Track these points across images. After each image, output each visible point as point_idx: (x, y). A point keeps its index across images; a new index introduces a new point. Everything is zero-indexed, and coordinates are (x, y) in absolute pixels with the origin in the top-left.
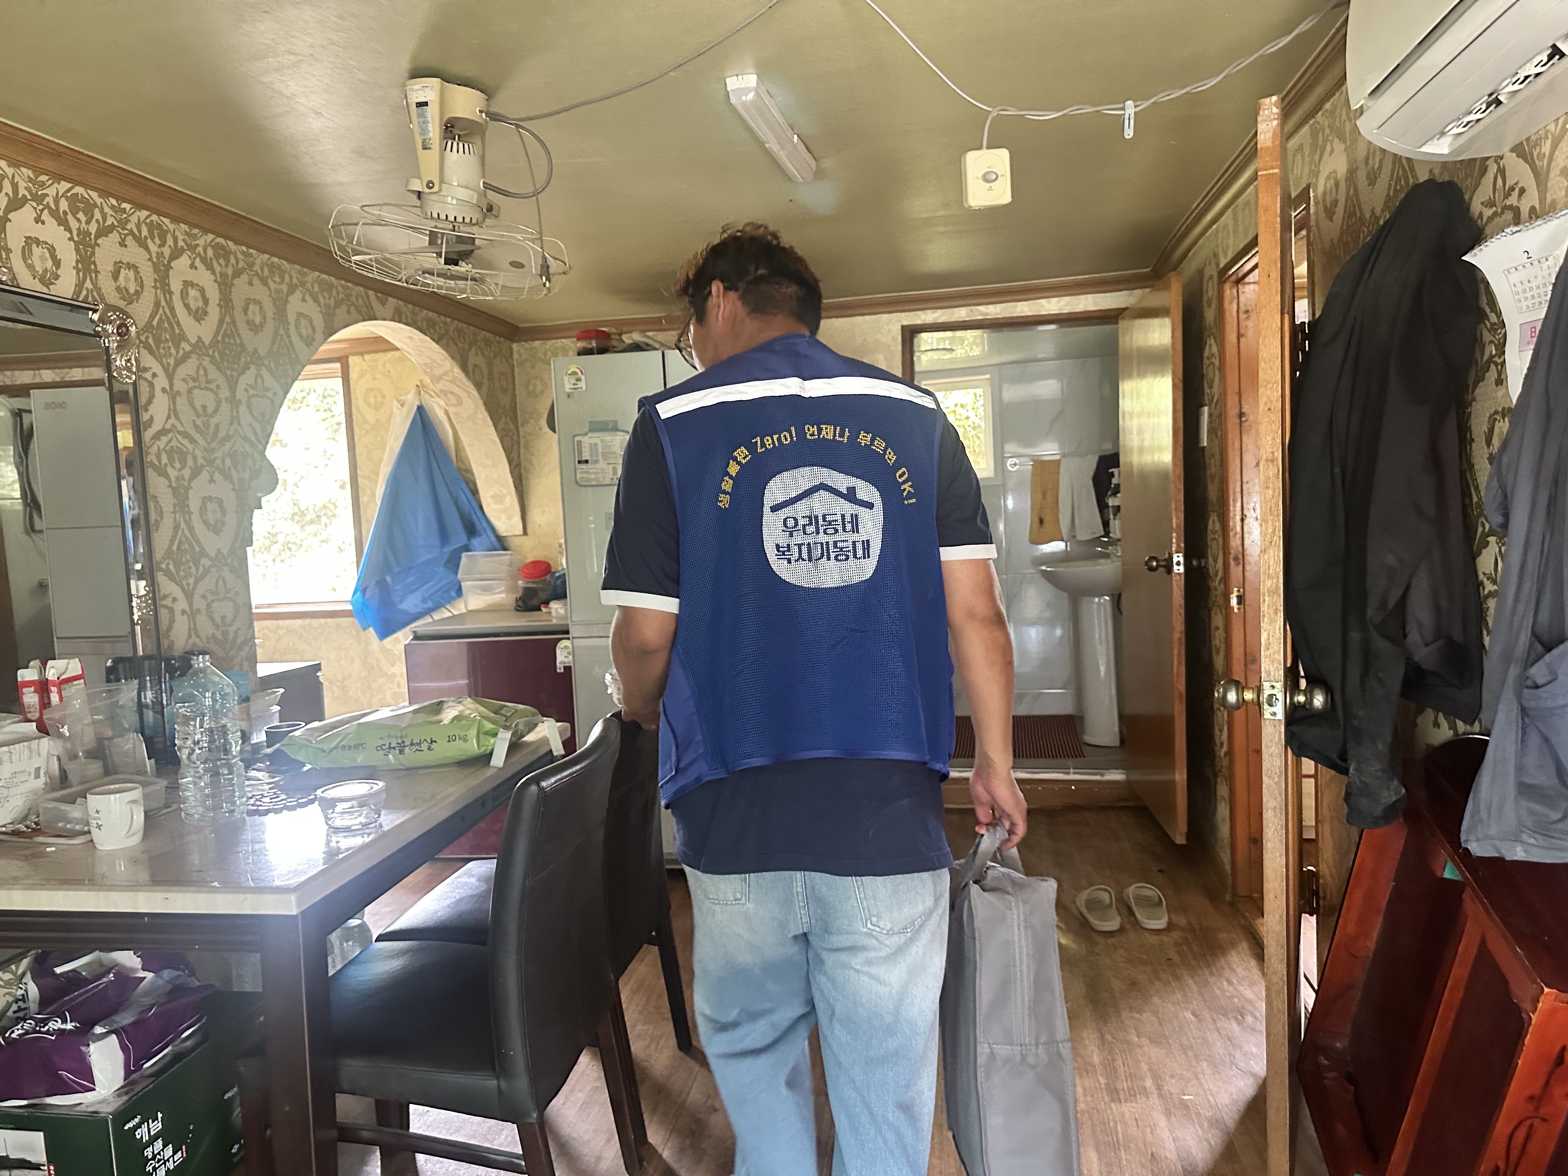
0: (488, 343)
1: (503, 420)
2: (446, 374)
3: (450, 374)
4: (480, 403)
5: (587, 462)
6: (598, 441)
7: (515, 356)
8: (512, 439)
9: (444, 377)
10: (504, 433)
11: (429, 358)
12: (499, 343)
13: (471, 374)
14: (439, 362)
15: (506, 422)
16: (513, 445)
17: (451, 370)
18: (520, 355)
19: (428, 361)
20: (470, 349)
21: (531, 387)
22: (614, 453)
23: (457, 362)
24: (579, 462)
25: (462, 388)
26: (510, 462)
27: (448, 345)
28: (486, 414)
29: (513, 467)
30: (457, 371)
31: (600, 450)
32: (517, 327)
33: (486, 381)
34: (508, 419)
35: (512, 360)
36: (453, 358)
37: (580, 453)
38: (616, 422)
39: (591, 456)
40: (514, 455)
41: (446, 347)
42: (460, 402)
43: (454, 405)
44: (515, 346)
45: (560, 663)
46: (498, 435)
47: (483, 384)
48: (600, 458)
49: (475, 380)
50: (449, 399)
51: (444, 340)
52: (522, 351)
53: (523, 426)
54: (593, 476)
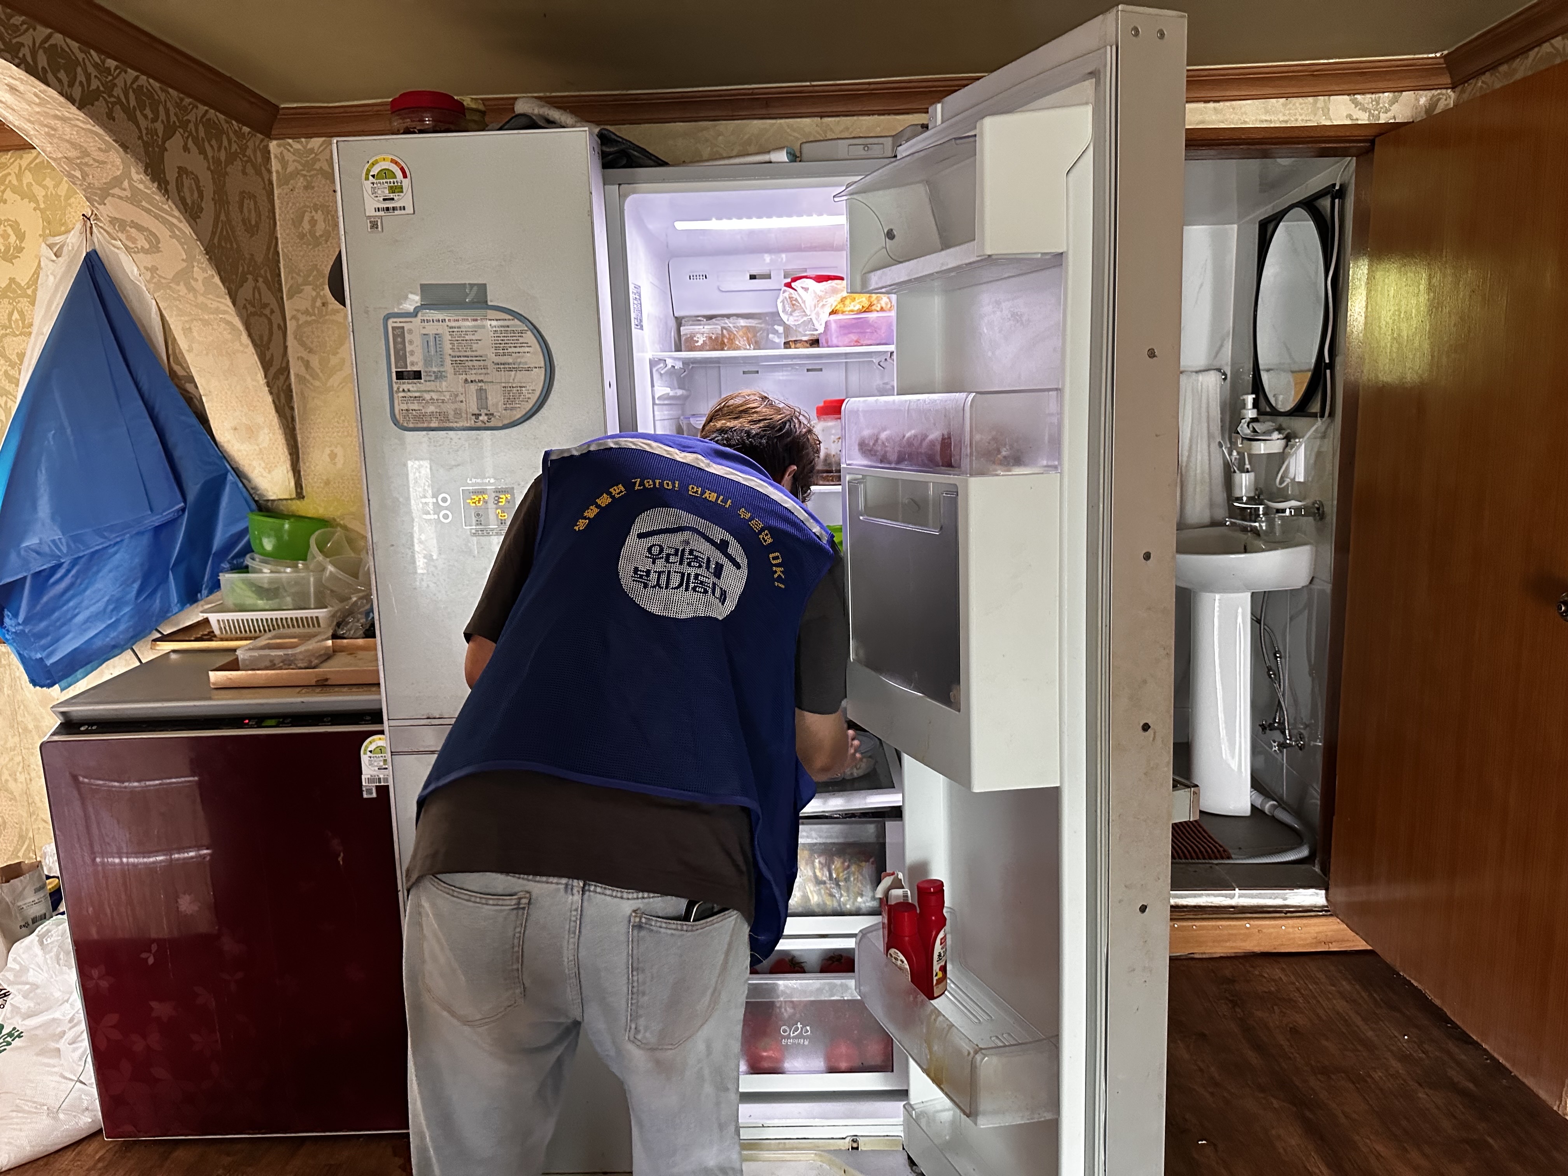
0: (214, 131)
1: (250, 283)
2: (117, 182)
3: (126, 184)
4: (199, 249)
5: (417, 375)
6: (442, 329)
7: (275, 165)
8: (270, 321)
9: (116, 191)
10: (251, 309)
11: (73, 145)
12: (240, 135)
13: (172, 187)
14: (96, 154)
15: (256, 288)
16: (271, 333)
17: (127, 175)
18: (284, 165)
19: (73, 154)
20: (168, 136)
21: (306, 226)
22: (479, 358)
23: (138, 159)
24: (400, 376)
25: (156, 217)
26: (266, 365)
27: (111, 117)
28: (211, 272)
29: (271, 376)
30: (138, 177)
31: (447, 346)
32: (276, 107)
33: (208, 207)
34: (261, 283)
35: (270, 172)
36: (124, 147)
37: (401, 356)
38: (482, 288)
39: (427, 362)
40: (275, 350)
41: (106, 120)
42: (154, 247)
43: (143, 250)
44: (273, 145)
45: (369, 780)
46: (240, 314)
47: (201, 210)
48: (448, 367)
49: (183, 200)
50: (134, 240)
51: (101, 106)
52: (289, 157)
53: (290, 297)
54: (432, 408)
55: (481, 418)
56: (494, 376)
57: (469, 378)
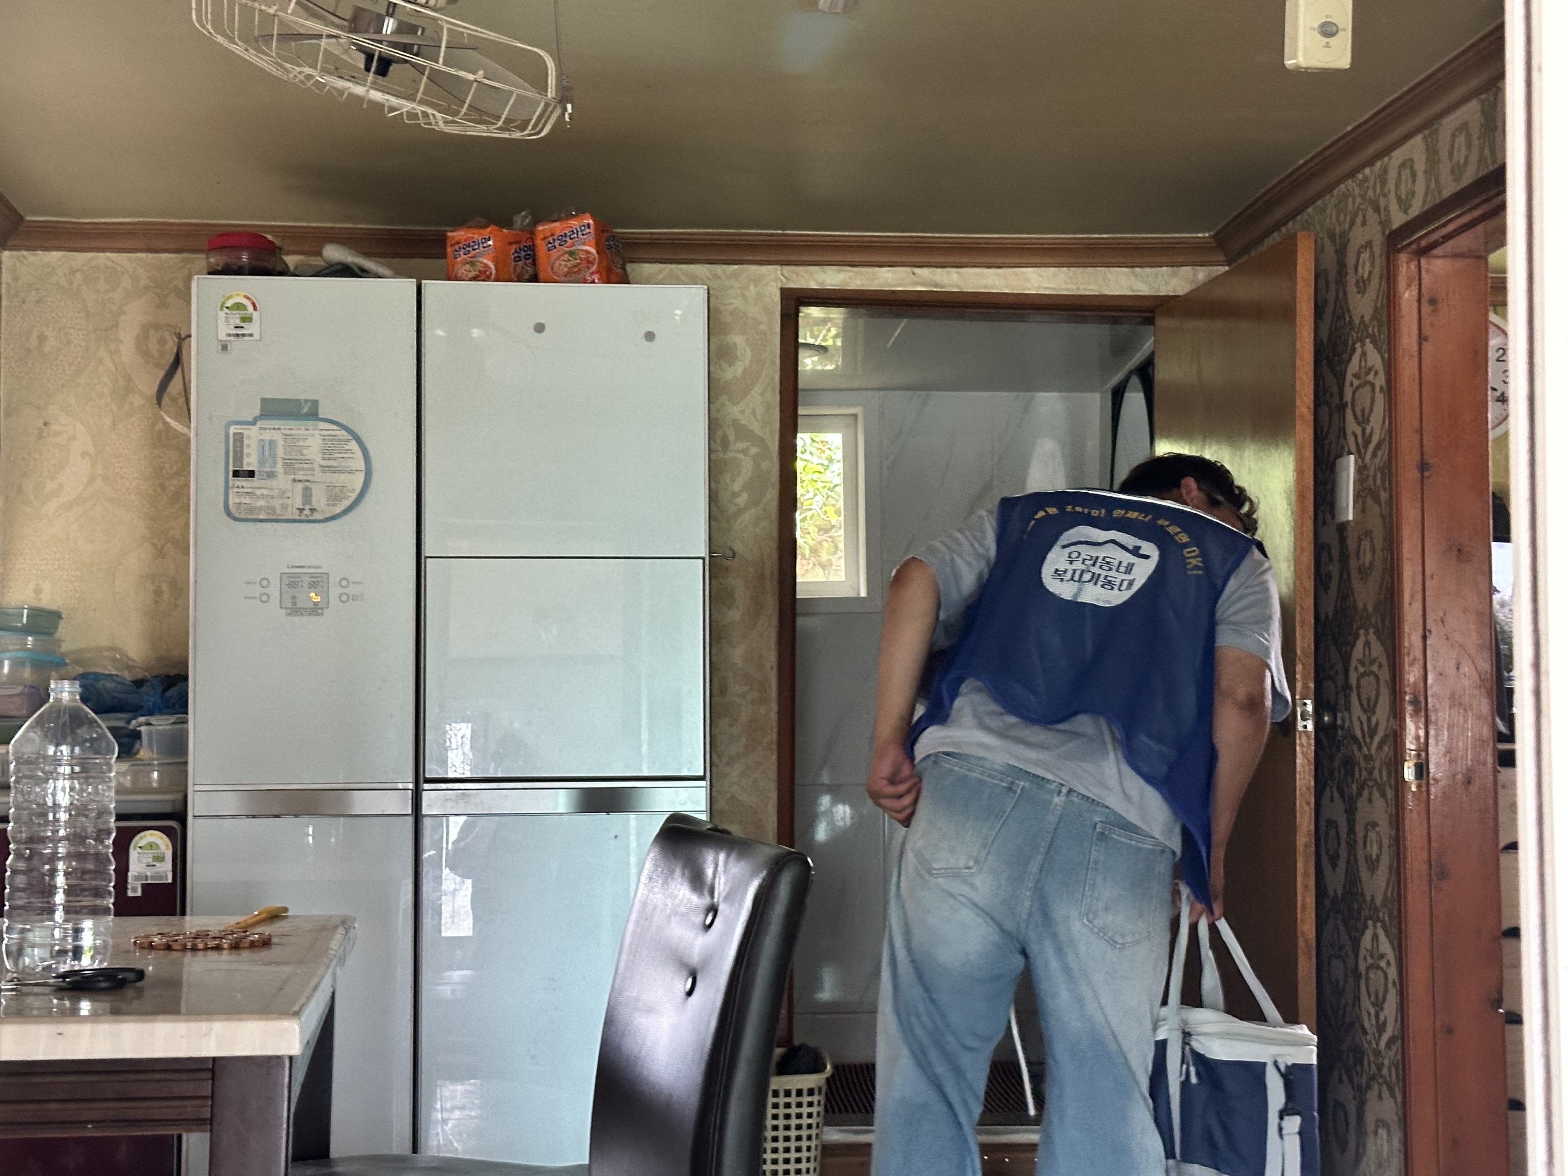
5: (251, 474)
6: (277, 436)
18: (16, 276)
21: (34, 341)
22: (307, 461)
24: (236, 474)
31: (280, 452)
37: (239, 456)
38: (315, 403)
39: (262, 462)
45: (137, 878)
48: (280, 468)
54: (261, 503)
55: (305, 512)
56: (319, 476)
57: (298, 478)
